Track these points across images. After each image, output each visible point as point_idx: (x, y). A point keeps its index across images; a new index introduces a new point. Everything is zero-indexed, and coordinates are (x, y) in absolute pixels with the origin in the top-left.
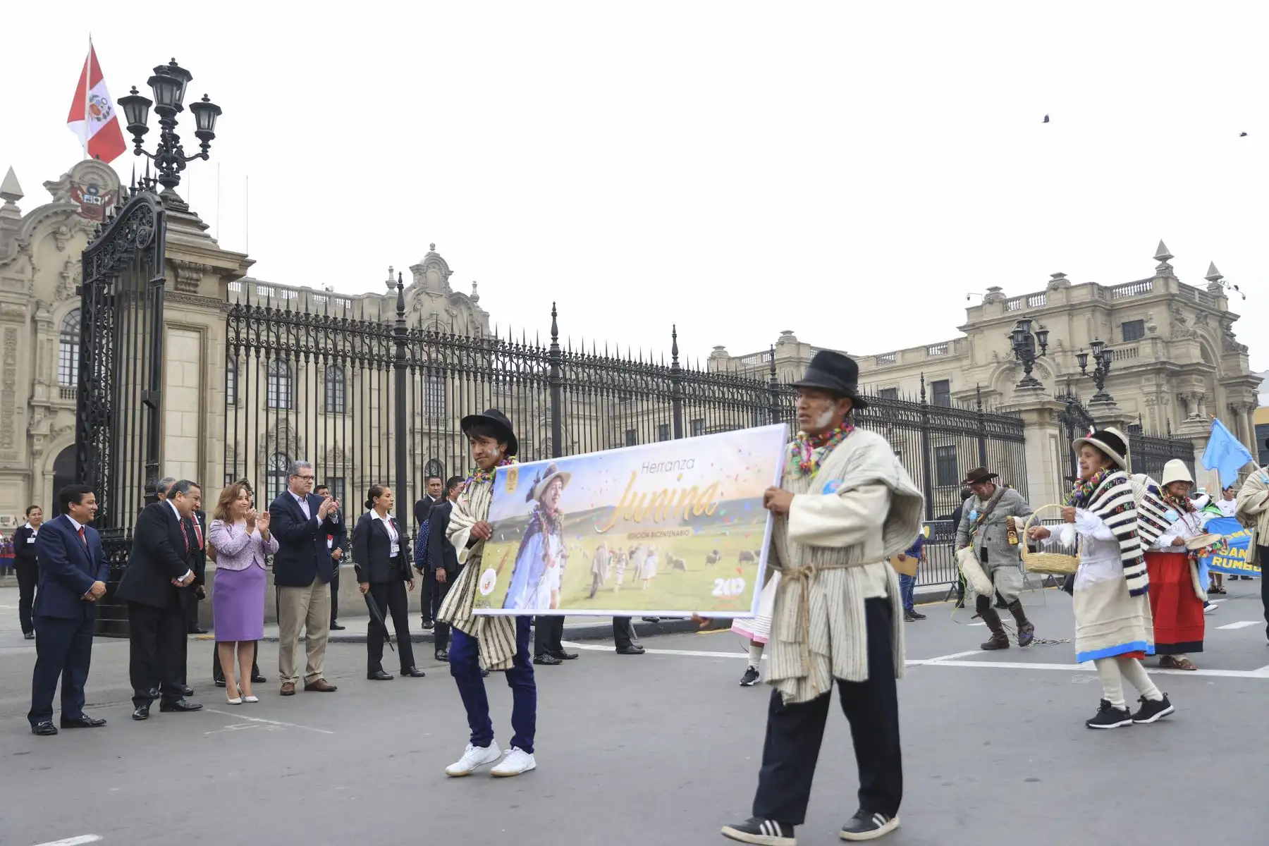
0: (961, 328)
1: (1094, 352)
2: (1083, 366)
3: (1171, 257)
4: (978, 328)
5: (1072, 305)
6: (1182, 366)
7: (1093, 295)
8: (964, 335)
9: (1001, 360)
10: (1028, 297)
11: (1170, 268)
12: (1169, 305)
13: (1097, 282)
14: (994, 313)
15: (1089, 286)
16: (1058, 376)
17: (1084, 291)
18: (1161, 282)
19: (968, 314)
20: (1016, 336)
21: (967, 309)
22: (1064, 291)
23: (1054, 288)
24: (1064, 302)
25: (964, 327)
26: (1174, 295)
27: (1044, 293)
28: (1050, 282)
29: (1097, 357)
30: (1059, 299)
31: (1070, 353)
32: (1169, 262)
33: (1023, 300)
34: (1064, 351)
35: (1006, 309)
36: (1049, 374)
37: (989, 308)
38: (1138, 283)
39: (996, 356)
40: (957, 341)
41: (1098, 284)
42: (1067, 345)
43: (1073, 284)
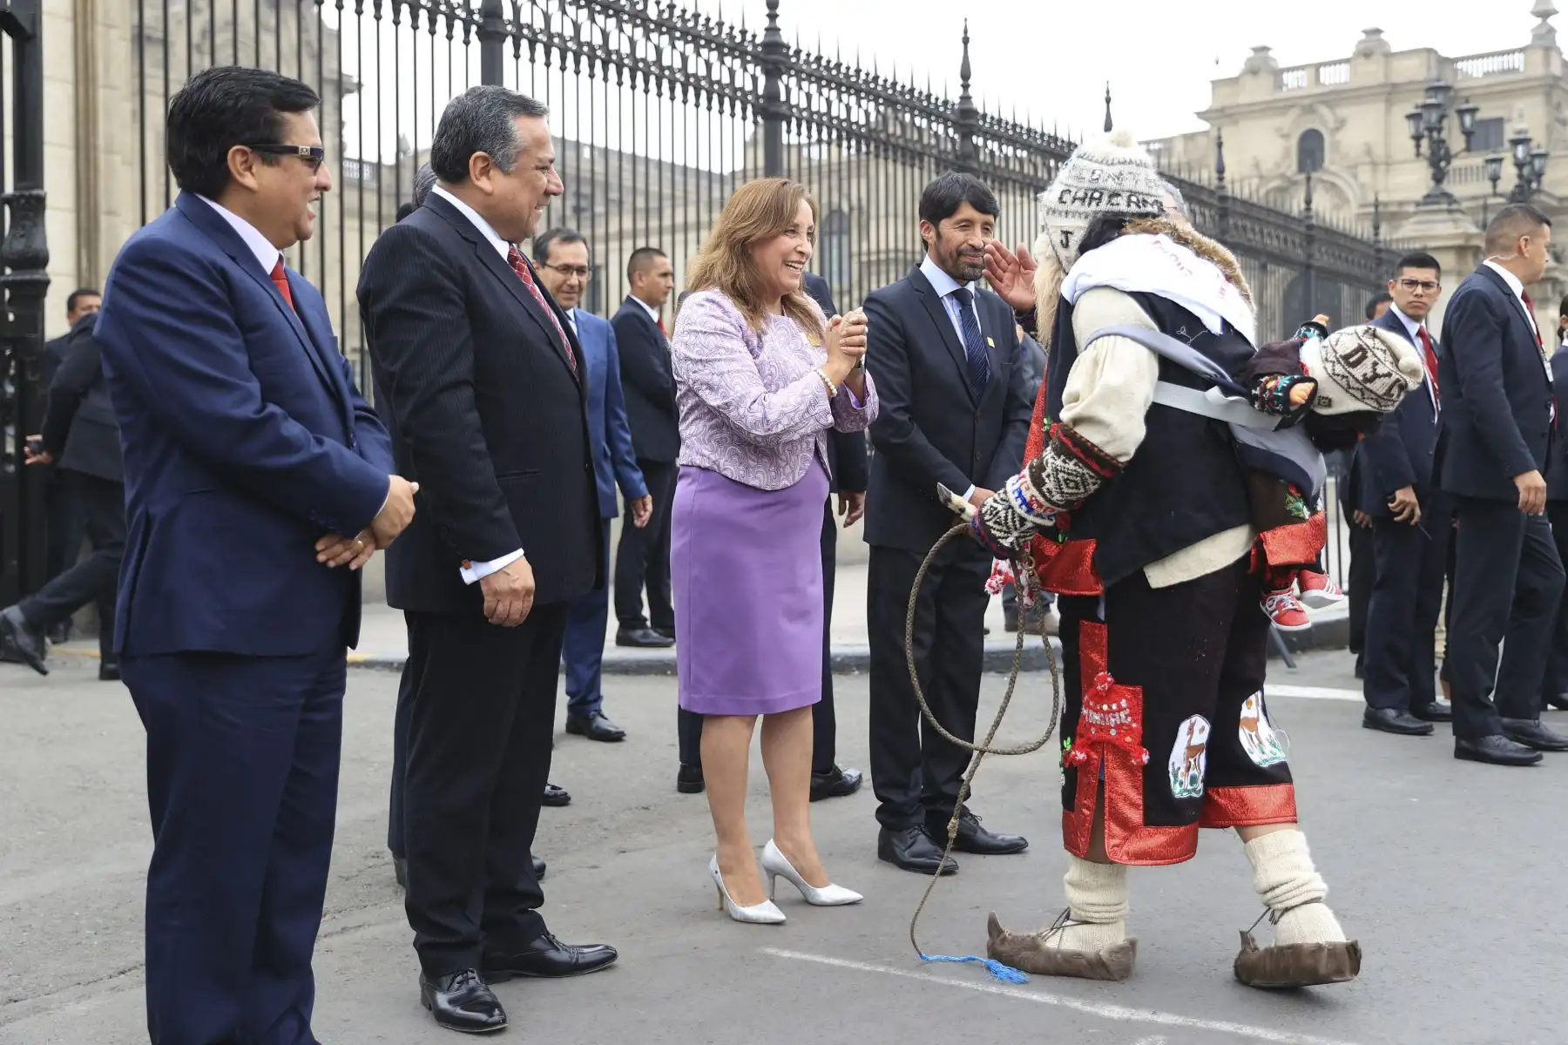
0: (1201, 115)
1: (1515, 156)
2: (1495, 179)
3: (1555, 12)
4: (1230, 116)
5: (1394, 86)
6: (1561, 199)
7: (1429, 69)
8: (1204, 126)
9: (1264, 173)
10: (1318, 67)
11: (1551, 31)
12: (1548, 95)
13: (1435, 48)
14: (1257, 91)
15: (1424, 56)
16: (1363, 206)
17: (1415, 62)
18: (1538, 56)
19: (1213, 88)
20: (1425, 115)
21: (1213, 82)
22: (1382, 59)
23: (1365, 53)
24: (1380, 79)
25: (1206, 112)
26: (1556, 79)
27: (1347, 61)
28: (1360, 42)
29: (1519, 165)
30: (1372, 73)
31: (1382, 168)
32: (1551, 21)
33: (1312, 71)
34: (1374, 164)
35: (1279, 85)
36: (1347, 201)
37: (1249, 82)
38: (1502, 53)
39: (1257, 166)
40: (1189, 138)
41: (1436, 52)
42: (1379, 152)
43: (1394, 50)
